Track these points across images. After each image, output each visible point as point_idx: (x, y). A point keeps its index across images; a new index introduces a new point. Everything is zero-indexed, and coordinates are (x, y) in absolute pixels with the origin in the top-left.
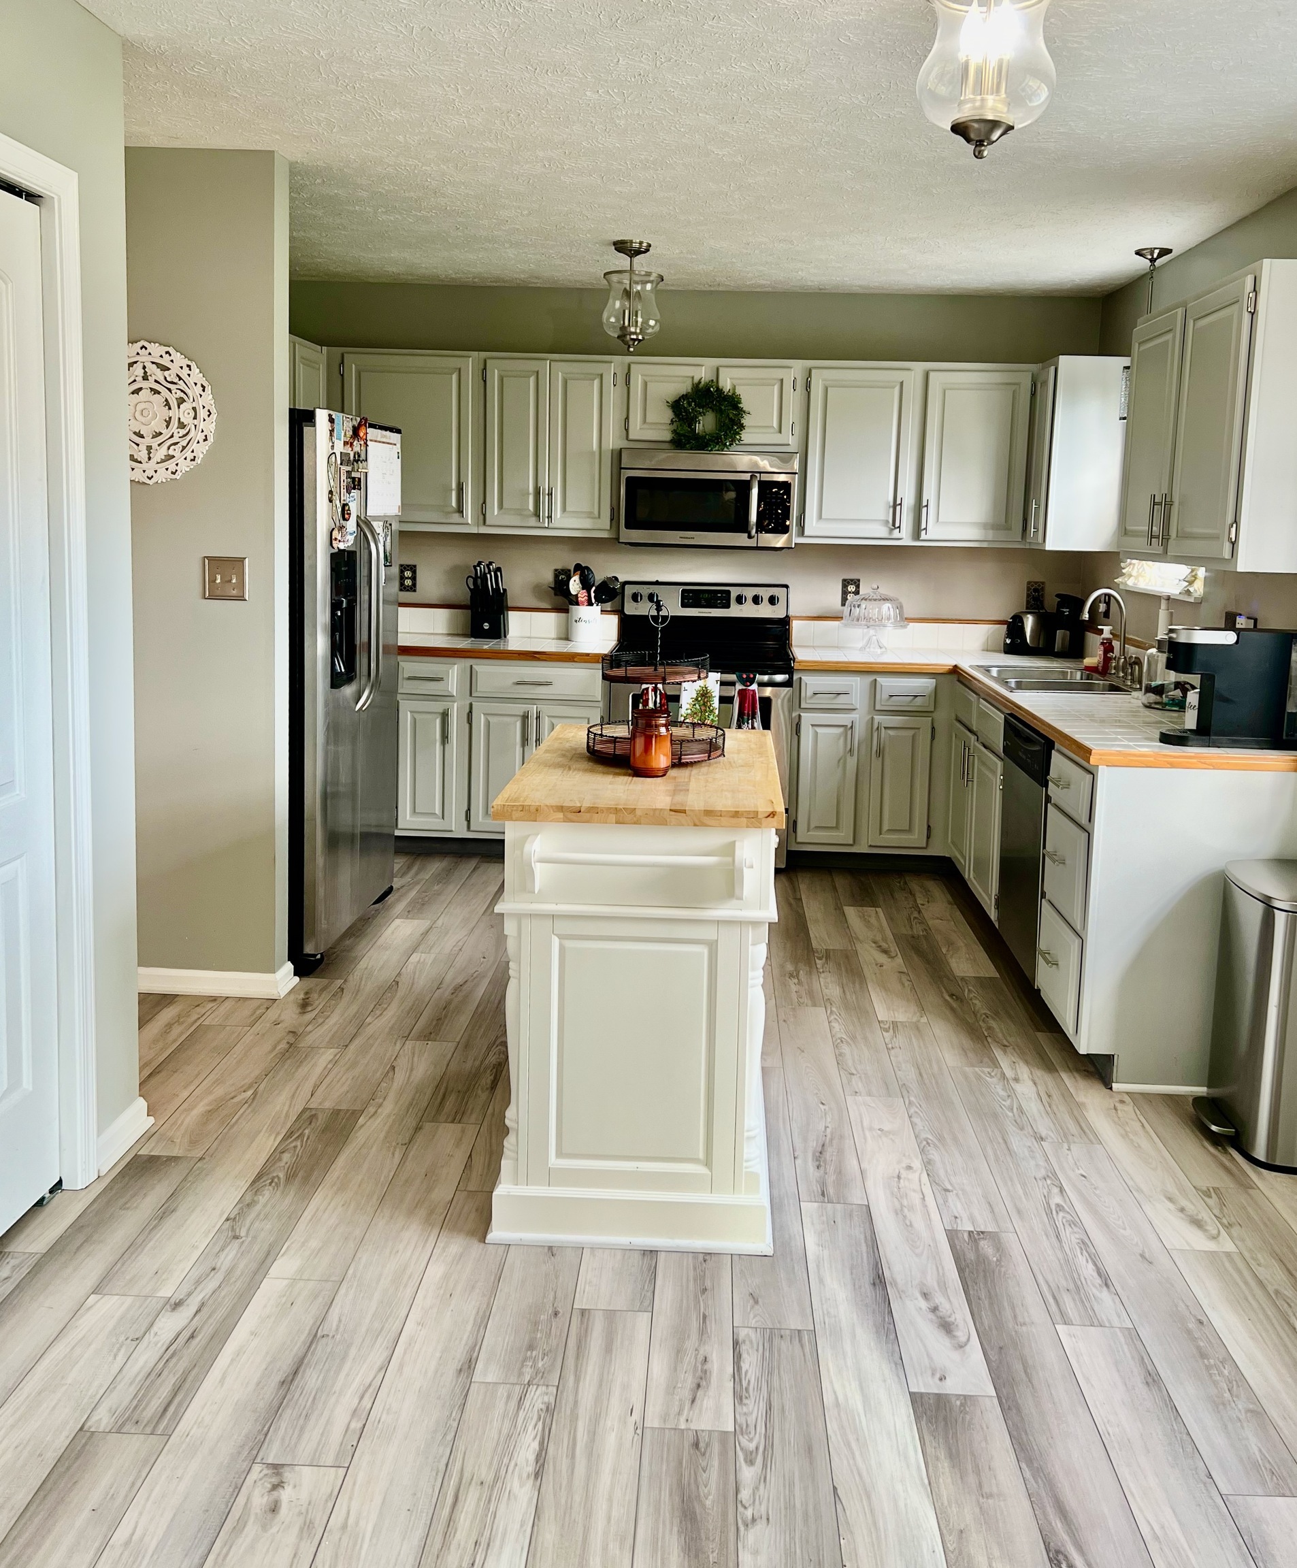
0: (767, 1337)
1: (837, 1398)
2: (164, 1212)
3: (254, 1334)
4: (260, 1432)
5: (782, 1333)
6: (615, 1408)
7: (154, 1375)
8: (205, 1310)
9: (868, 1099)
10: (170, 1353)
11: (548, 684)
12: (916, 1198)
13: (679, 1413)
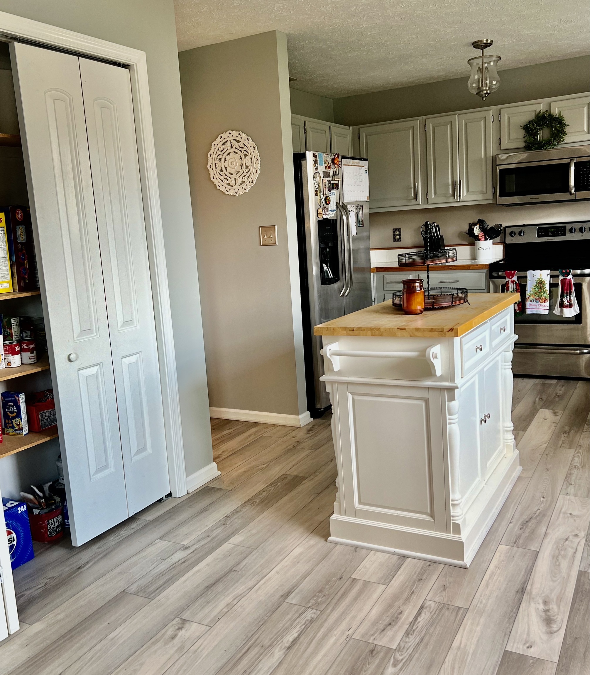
0: (440, 607)
1: (460, 644)
2: (204, 510)
3: (208, 565)
4: (187, 605)
5: (450, 607)
6: (343, 626)
7: (162, 574)
8: (196, 552)
9: (573, 498)
10: (173, 567)
11: (457, 282)
12: (571, 551)
13: (373, 635)
